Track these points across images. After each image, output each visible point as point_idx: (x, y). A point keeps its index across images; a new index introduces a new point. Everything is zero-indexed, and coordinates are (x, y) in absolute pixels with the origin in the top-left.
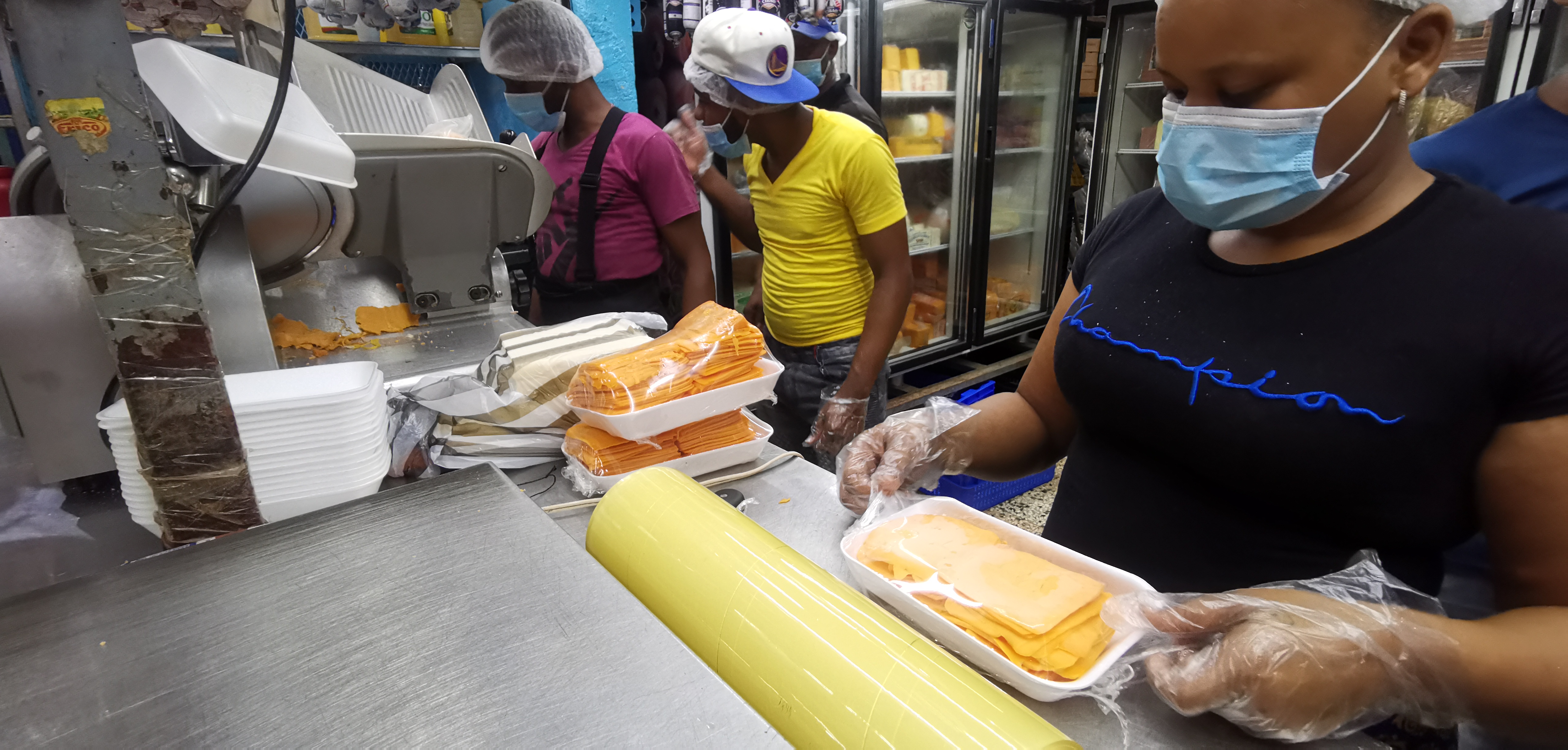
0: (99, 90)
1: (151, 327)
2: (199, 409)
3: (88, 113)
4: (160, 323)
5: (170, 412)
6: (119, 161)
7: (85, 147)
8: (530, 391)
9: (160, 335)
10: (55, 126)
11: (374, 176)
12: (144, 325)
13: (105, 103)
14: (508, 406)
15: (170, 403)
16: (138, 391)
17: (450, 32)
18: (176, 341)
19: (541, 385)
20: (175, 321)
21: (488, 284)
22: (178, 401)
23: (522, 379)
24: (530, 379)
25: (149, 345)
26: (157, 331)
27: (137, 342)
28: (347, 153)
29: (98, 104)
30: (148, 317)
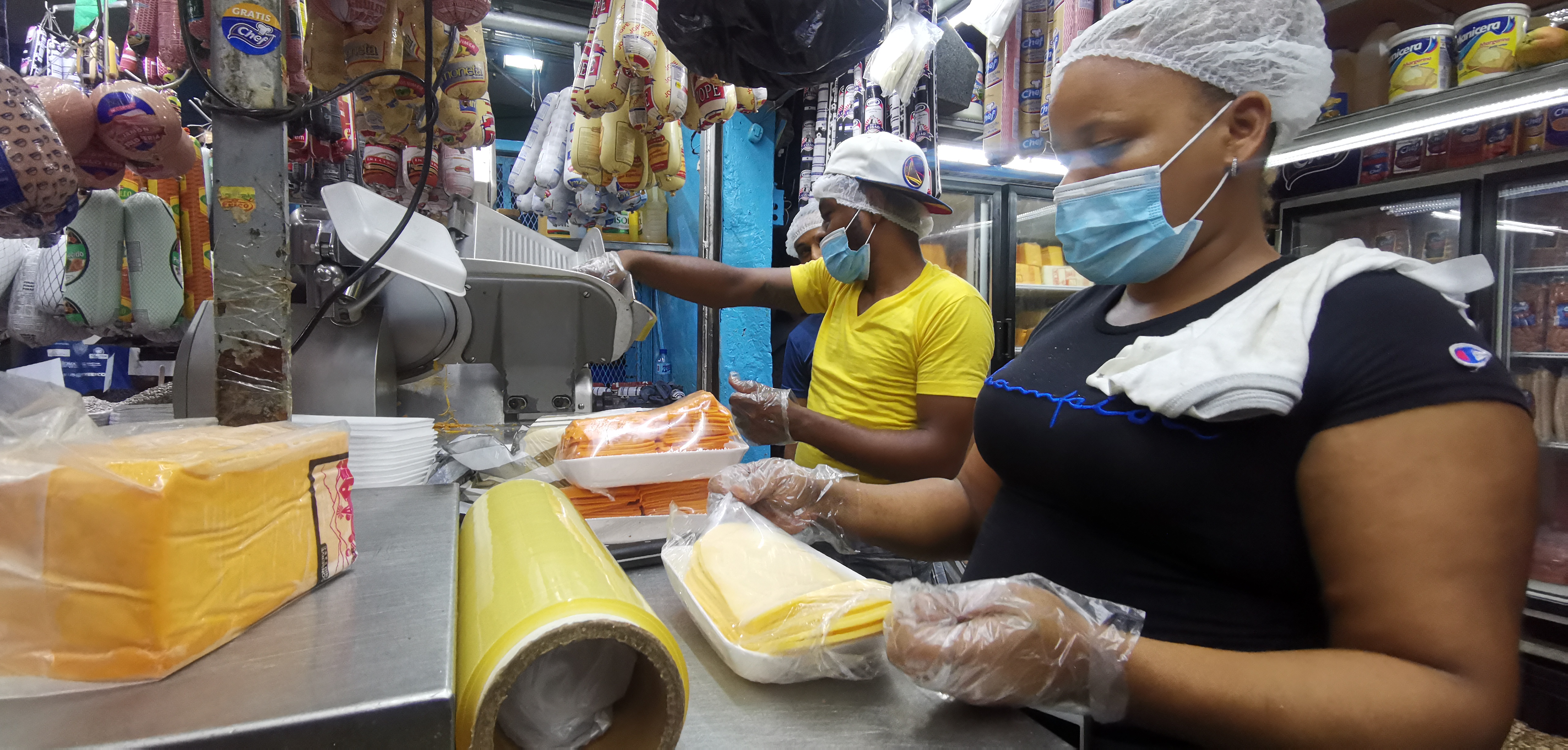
0: (255, 182)
1: (246, 344)
2: (263, 411)
3: (244, 196)
4: (253, 342)
5: (242, 410)
6: (255, 229)
7: (236, 217)
8: (537, 453)
9: (250, 352)
10: (221, 203)
11: (484, 293)
12: (242, 343)
13: (256, 191)
14: (514, 462)
15: (244, 402)
16: (224, 390)
17: (640, 232)
18: (260, 357)
19: (547, 449)
20: (263, 342)
21: (570, 395)
22: (250, 402)
23: (531, 442)
24: (538, 443)
25: (241, 358)
26: (249, 348)
27: (234, 354)
28: (461, 270)
29: (251, 191)
30: (245, 337)
